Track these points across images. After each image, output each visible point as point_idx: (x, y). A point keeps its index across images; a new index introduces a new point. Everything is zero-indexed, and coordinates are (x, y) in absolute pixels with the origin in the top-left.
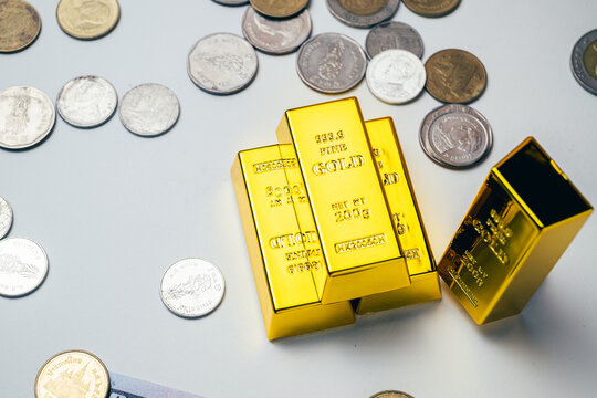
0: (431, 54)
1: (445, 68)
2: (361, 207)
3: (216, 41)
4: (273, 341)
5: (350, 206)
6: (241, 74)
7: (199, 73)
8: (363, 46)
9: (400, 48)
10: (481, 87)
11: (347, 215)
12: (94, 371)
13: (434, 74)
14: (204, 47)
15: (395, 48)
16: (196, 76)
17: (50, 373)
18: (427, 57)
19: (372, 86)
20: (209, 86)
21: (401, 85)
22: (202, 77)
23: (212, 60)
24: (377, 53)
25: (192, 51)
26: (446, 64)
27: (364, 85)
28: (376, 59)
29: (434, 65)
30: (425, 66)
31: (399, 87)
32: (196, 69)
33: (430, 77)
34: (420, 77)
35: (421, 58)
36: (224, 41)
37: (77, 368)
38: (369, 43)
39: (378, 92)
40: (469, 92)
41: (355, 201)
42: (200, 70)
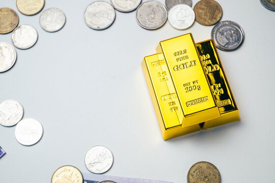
0: (196, 4)
1: (203, 9)
2: (196, 84)
3: (95, 5)
4: (166, 140)
5: (192, 85)
6: (108, 19)
7: (90, 22)
8: (165, 5)
9: (181, 4)
10: (220, 15)
11: (191, 89)
12: (76, 175)
13: (198, 13)
14: (90, 9)
15: (179, 3)
16: (89, 23)
17: (57, 176)
18: (194, 5)
19: (171, 23)
20: (95, 27)
21: (184, 20)
22: (92, 23)
23: (94, 15)
24: (172, 7)
25: (85, 12)
26: (203, 7)
27: (167, 23)
28: (171, 10)
29: (198, 8)
30: (194, 10)
31: (183, 22)
32: (89, 20)
33: (197, 14)
34: (192, 15)
35: (191, 7)
36: (98, 5)
37: (69, 174)
38: (167, 2)
39: (175, 26)
40: (215, 19)
41: (193, 82)
42: (90, 20)
